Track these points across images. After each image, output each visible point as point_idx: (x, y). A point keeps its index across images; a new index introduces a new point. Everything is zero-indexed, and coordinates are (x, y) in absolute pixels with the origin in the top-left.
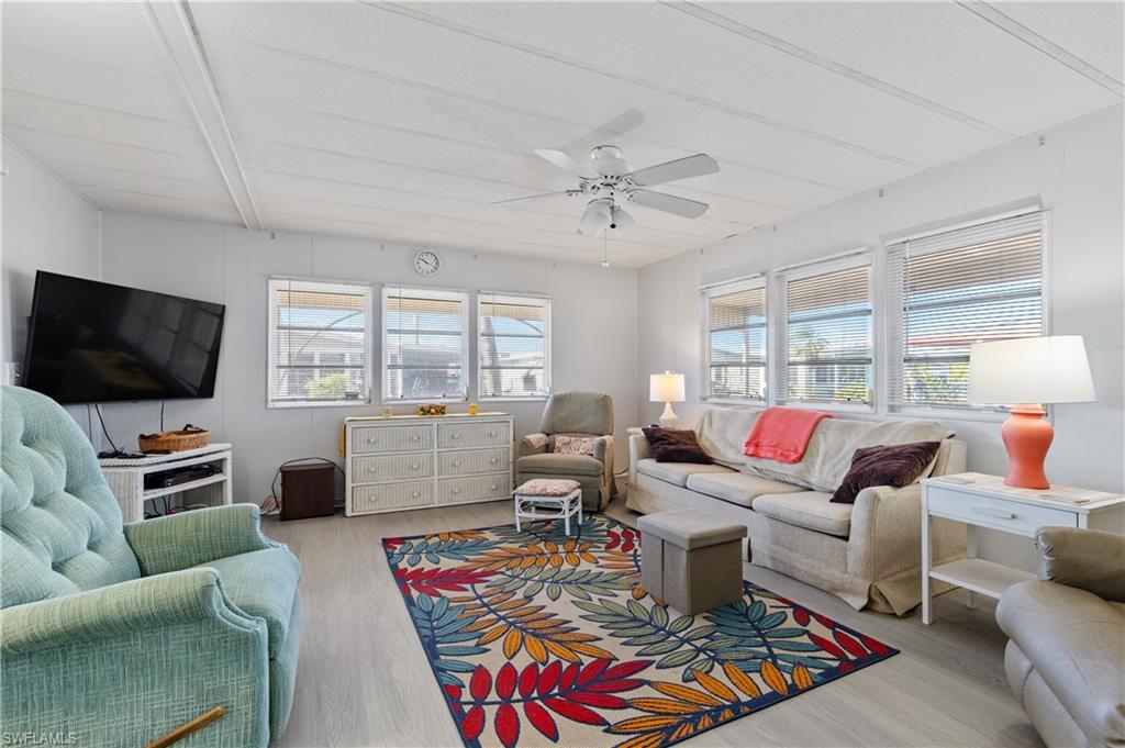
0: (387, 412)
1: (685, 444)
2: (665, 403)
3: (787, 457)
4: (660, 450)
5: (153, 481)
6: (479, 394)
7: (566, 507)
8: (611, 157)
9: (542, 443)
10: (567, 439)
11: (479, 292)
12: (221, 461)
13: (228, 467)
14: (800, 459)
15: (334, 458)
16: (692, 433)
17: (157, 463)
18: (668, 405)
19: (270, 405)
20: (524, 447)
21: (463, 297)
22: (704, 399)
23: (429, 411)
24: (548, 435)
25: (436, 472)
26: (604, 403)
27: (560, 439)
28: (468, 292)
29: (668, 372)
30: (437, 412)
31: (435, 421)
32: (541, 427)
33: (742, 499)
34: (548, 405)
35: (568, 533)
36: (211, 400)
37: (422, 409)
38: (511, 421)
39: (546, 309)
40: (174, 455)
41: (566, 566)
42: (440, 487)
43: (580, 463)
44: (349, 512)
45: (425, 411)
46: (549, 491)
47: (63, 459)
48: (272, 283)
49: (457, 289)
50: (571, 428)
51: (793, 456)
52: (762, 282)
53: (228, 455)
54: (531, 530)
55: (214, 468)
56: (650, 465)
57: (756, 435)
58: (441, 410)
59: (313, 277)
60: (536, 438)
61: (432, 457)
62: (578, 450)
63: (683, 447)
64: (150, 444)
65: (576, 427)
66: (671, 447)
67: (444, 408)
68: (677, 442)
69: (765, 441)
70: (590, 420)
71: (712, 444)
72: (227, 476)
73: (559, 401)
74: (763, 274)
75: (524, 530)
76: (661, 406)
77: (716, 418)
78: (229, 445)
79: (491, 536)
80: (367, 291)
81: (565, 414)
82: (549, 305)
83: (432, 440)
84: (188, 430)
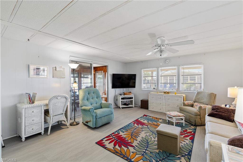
1: (223, 113)
2: (235, 98)
5: (122, 99)
6: (180, 90)
11: (180, 66)
17: (123, 96)
19: (142, 89)
20: (183, 104)
23: (165, 93)
24: (194, 102)
25: (164, 106)
26: (211, 96)
27: (196, 104)
28: (177, 66)
29: (236, 87)
30: (167, 93)
31: (164, 95)
32: (193, 100)
34: (196, 93)
36: (135, 88)
37: (164, 92)
38: (183, 97)
40: (125, 96)
42: (165, 109)
44: (149, 110)
47: (96, 95)
48: (142, 69)
49: (174, 66)
50: (200, 101)
53: (133, 96)
55: (132, 98)
59: (147, 68)
60: (190, 102)
61: (163, 102)
63: (221, 113)
64: (124, 94)
65: (201, 101)
66: (216, 112)
67: (169, 92)
68: (220, 112)
72: (133, 100)
73: (198, 93)
75: (169, 122)
78: (133, 95)
79: (160, 121)
80: (156, 69)
81: (199, 97)
82: (203, 66)
83: (163, 99)
84: (130, 92)
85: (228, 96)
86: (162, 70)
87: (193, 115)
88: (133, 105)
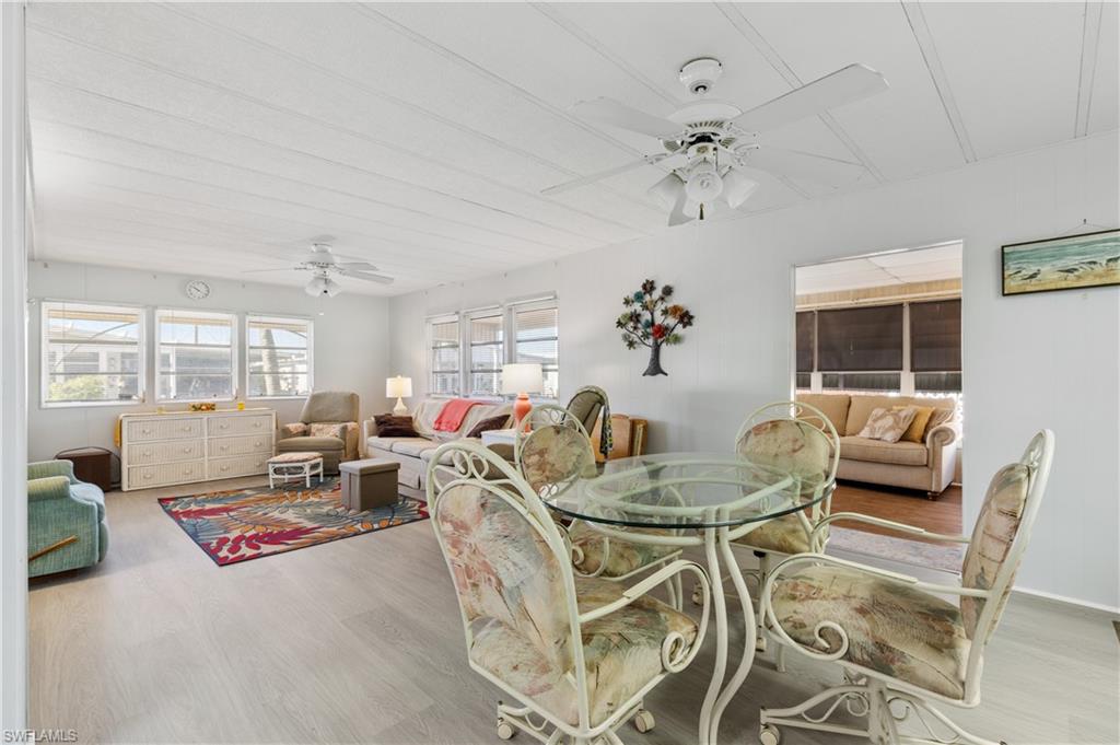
0: (161, 409)
1: (401, 425)
2: (397, 399)
3: (451, 428)
4: (382, 430)
6: (247, 394)
7: (307, 469)
8: (325, 251)
9: (300, 430)
10: (321, 426)
11: (247, 314)
14: (458, 429)
15: (110, 447)
16: (411, 418)
18: (400, 400)
19: (44, 405)
20: (286, 433)
21: (233, 318)
22: (429, 395)
23: (200, 408)
24: (307, 424)
25: (206, 454)
26: (352, 400)
27: (314, 427)
28: (236, 314)
29: (398, 376)
30: (208, 409)
31: (205, 415)
32: (300, 418)
33: (415, 453)
34: (307, 401)
35: (308, 485)
37: (194, 406)
38: (274, 417)
39: (311, 326)
41: (299, 500)
42: (210, 466)
43: (325, 442)
44: (125, 488)
45: (197, 408)
46: (294, 458)
49: (227, 311)
50: (325, 418)
51: (455, 428)
52: (456, 318)
54: (280, 488)
56: (375, 440)
57: (441, 417)
58: (211, 407)
59: (86, 300)
60: (299, 426)
61: (202, 444)
62: (328, 433)
65: (329, 417)
66: (390, 427)
67: (214, 405)
68: (395, 424)
69: (444, 420)
70: (341, 412)
71: (419, 425)
73: (316, 398)
74: (457, 313)
75: (276, 488)
76: (393, 401)
77: (426, 407)
79: (248, 492)
81: (320, 408)
82: (312, 324)
83: (202, 429)
85: (388, 396)
87: (331, 452)
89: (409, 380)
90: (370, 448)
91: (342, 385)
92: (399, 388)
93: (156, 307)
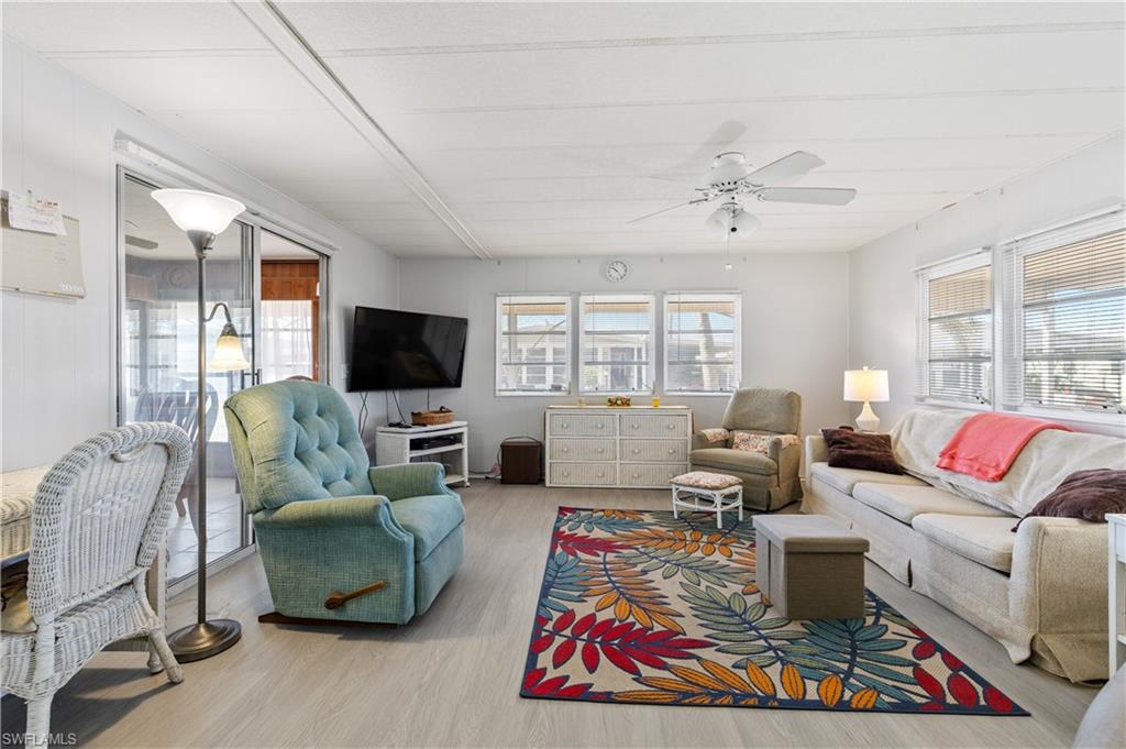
0: (580, 402)
1: (869, 449)
2: (863, 403)
3: (985, 473)
4: (835, 454)
5: (416, 444)
6: (666, 388)
7: (718, 500)
8: (734, 163)
9: (720, 438)
10: (746, 435)
11: (664, 293)
12: (461, 434)
13: (465, 439)
14: (1001, 477)
15: (542, 440)
16: (888, 438)
17: (419, 432)
18: (867, 405)
19: (498, 393)
20: (700, 441)
21: (650, 298)
22: (922, 399)
23: (616, 403)
24: (729, 431)
25: (618, 456)
26: (791, 402)
27: (739, 435)
28: (655, 294)
29: (866, 368)
30: (623, 404)
31: (617, 411)
32: (723, 423)
34: (731, 399)
35: (720, 526)
36: (458, 389)
37: (610, 401)
38: (690, 415)
39: (737, 303)
40: (429, 428)
41: (699, 554)
42: (621, 471)
43: (750, 461)
44: (548, 484)
45: (612, 403)
46: (701, 483)
47: (337, 426)
48: (498, 299)
49: (644, 291)
50: (752, 425)
51: (992, 473)
52: (986, 258)
53: (465, 430)
54: (685, 518)
55: (456, 439)
56: (822, 468)
57: (955, 444)
58: (626, 402)
59: (527, 292)
60: (719, 432)
61: (615, 443)
62: (754, 448)
63: (865, 453)
64: (419, 419)
65: (758, 424)
66: (849, 451)
67: (629, 400)
68: (860, 447)
69: (963, 452)
70: (772, 418)
71: (907, 452)
72: (464, 445)
73: (742, 397)
74: (986, 249)
75: (680, 518)
76: (856, 407)
77: (917, 422)
78: (465, 423)
79: (647, 518)
80: (567, 300)
81: (746, 410)
82: (740, 300)
83: (614, 428)
84: (442, 410)
85: (847, 397)
86: (594, 308)
87: (758, 477)
88: (461, 474)
89: (884, 374)
90: (814, 480)
91: (777, 379)
92: (866, 386)
93: (579, 294)
